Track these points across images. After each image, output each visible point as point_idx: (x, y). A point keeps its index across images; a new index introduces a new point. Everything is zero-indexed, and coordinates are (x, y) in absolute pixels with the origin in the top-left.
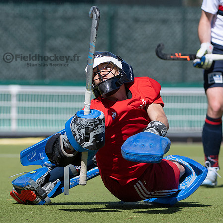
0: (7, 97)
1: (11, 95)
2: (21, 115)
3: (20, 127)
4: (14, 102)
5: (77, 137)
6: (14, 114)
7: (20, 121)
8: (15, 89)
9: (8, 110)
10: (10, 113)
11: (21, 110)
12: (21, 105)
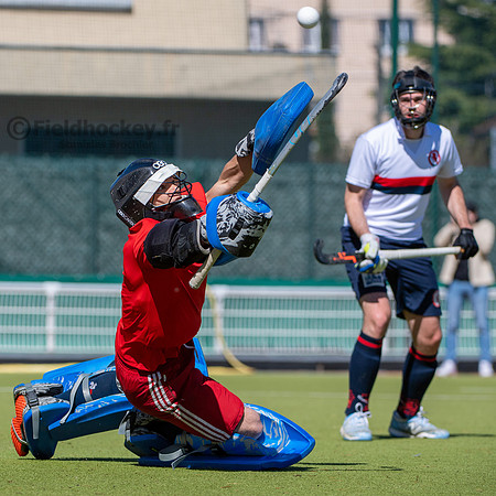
0: (40, 300)
1: (45, 297)
2: (61, 327)
3: (60, 347)
4: (51, 308)
5: (222, 224)
6: (51, 327)
7: (59, 337)
8: (52, 288)
9: (41, 320)
10: (44, 325)
11: (62, 320)
12: (61, 313)
